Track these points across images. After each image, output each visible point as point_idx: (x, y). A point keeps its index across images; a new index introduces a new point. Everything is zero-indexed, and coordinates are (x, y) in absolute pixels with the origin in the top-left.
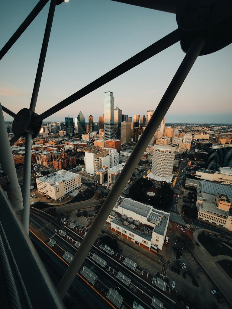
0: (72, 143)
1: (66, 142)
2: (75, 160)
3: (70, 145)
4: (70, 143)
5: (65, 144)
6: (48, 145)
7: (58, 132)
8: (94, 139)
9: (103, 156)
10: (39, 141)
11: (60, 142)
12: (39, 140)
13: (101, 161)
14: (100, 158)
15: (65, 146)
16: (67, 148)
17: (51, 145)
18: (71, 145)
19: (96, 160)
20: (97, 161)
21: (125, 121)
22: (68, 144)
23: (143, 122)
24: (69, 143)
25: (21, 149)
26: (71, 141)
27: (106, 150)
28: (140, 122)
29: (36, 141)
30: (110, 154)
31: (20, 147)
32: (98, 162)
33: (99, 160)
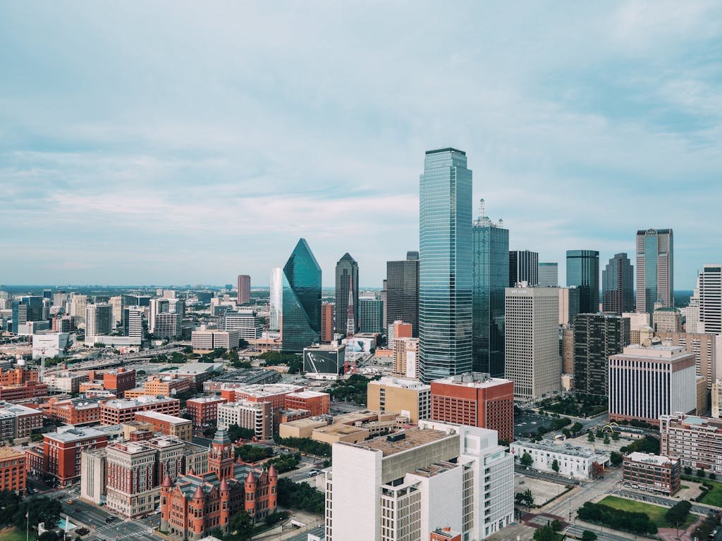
0: (254, 390)
1: (224, 387)
2: (273, 484)
3: (244, 401)
4: (241, 389)
5: (219, 394)
6: (143, 400)
7: (186, 335)
8: (364, 371)
9: (428, 471)
10: (101, 377)
11: (197, 388)
12: (98, 372)
13: (419, 496)
14: (410, 479)
15: (220, 405)
16: (229, 414)
17: (154, 400)
18: (251, 399)
19: (390, 488)
20: (395, 499)
21: (524, 284)
22: (232, 397)
23: (616, 288)
24: (237, 390)
25: (18, 414)
26: (249, 382)
27: (442, 434)
28: (601, 288)
29: (86, 379)
30: (463, 460)
31: (14, 407)
32: (400, 504)
33: (403, 492)
